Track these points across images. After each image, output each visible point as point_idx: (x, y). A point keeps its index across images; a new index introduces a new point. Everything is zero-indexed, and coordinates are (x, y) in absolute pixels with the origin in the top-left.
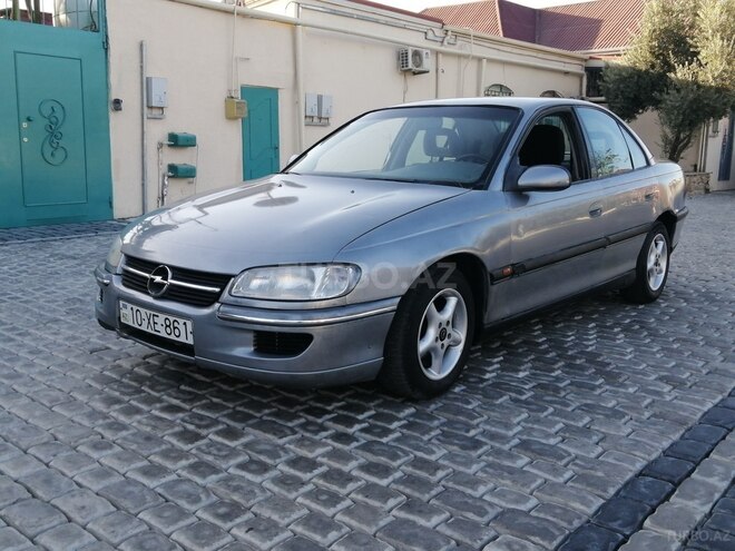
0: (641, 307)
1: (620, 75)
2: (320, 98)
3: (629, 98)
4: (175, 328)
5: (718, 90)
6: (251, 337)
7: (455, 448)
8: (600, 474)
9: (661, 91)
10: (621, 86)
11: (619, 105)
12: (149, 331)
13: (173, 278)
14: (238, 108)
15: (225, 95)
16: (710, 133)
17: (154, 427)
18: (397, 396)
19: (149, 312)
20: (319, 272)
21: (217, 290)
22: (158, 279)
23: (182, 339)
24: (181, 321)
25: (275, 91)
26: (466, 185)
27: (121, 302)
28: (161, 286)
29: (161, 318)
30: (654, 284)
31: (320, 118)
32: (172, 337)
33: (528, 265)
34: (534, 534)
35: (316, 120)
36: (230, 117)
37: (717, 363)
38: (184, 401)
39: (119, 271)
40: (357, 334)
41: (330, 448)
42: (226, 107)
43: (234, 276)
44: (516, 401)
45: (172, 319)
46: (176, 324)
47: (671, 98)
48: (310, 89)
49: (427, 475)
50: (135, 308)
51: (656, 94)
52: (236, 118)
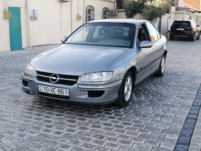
0: (160, 78)
1: (129, 3)
2: (34, 11)
3: (132, 11)
4: (62, 92)
5: (159, 9)
6: (87, 92)
7: (141, 117)
8: (179, 120)
9: (142, 9)
10: (130, 7)
11: (129, 13)
12: (52, 93)
13: (59, 78)
14: (8, 15)
15: (3, 10)
16: (155, 21)
17: (60, 120)
18: (117, 106)
19: (51, 88)
20: (104, 74)
21: (76, 80)
22: (54, 78)
23: (65, 94)
24: (65, 90)
25: (19, 8)
26: (127, 47)
27: (39, 86)
28: (55, 80)
29: (57, 89)
30: (163, 71)
31: (34, 17)
32: (61, 94)
33: (143, 68)
34: (174, 133)
35: (32, 18)
36: (5, 18)
37: (188, 92)
38: (60, 113)
39: (35, 76)
40: (113, 90)
41: (110, 120)
42: (4, 14)
43: (80, 76)
44: (146, 105)
45: (61, 89)
46: (62, 91)
47: (146, 11)
48: (31, 7)
49: (140, 124)
50: (46, 87)
51: (141, 10)
52: (7, 18)
